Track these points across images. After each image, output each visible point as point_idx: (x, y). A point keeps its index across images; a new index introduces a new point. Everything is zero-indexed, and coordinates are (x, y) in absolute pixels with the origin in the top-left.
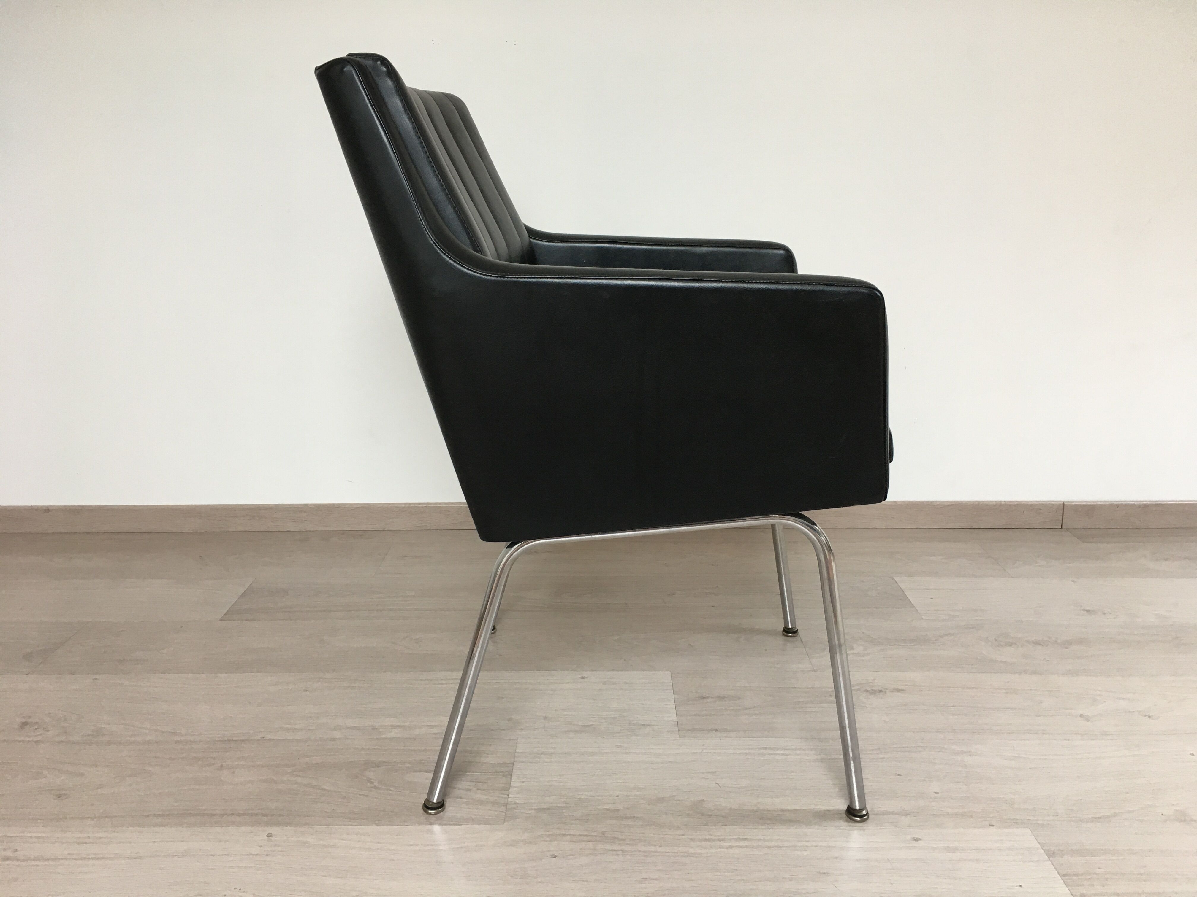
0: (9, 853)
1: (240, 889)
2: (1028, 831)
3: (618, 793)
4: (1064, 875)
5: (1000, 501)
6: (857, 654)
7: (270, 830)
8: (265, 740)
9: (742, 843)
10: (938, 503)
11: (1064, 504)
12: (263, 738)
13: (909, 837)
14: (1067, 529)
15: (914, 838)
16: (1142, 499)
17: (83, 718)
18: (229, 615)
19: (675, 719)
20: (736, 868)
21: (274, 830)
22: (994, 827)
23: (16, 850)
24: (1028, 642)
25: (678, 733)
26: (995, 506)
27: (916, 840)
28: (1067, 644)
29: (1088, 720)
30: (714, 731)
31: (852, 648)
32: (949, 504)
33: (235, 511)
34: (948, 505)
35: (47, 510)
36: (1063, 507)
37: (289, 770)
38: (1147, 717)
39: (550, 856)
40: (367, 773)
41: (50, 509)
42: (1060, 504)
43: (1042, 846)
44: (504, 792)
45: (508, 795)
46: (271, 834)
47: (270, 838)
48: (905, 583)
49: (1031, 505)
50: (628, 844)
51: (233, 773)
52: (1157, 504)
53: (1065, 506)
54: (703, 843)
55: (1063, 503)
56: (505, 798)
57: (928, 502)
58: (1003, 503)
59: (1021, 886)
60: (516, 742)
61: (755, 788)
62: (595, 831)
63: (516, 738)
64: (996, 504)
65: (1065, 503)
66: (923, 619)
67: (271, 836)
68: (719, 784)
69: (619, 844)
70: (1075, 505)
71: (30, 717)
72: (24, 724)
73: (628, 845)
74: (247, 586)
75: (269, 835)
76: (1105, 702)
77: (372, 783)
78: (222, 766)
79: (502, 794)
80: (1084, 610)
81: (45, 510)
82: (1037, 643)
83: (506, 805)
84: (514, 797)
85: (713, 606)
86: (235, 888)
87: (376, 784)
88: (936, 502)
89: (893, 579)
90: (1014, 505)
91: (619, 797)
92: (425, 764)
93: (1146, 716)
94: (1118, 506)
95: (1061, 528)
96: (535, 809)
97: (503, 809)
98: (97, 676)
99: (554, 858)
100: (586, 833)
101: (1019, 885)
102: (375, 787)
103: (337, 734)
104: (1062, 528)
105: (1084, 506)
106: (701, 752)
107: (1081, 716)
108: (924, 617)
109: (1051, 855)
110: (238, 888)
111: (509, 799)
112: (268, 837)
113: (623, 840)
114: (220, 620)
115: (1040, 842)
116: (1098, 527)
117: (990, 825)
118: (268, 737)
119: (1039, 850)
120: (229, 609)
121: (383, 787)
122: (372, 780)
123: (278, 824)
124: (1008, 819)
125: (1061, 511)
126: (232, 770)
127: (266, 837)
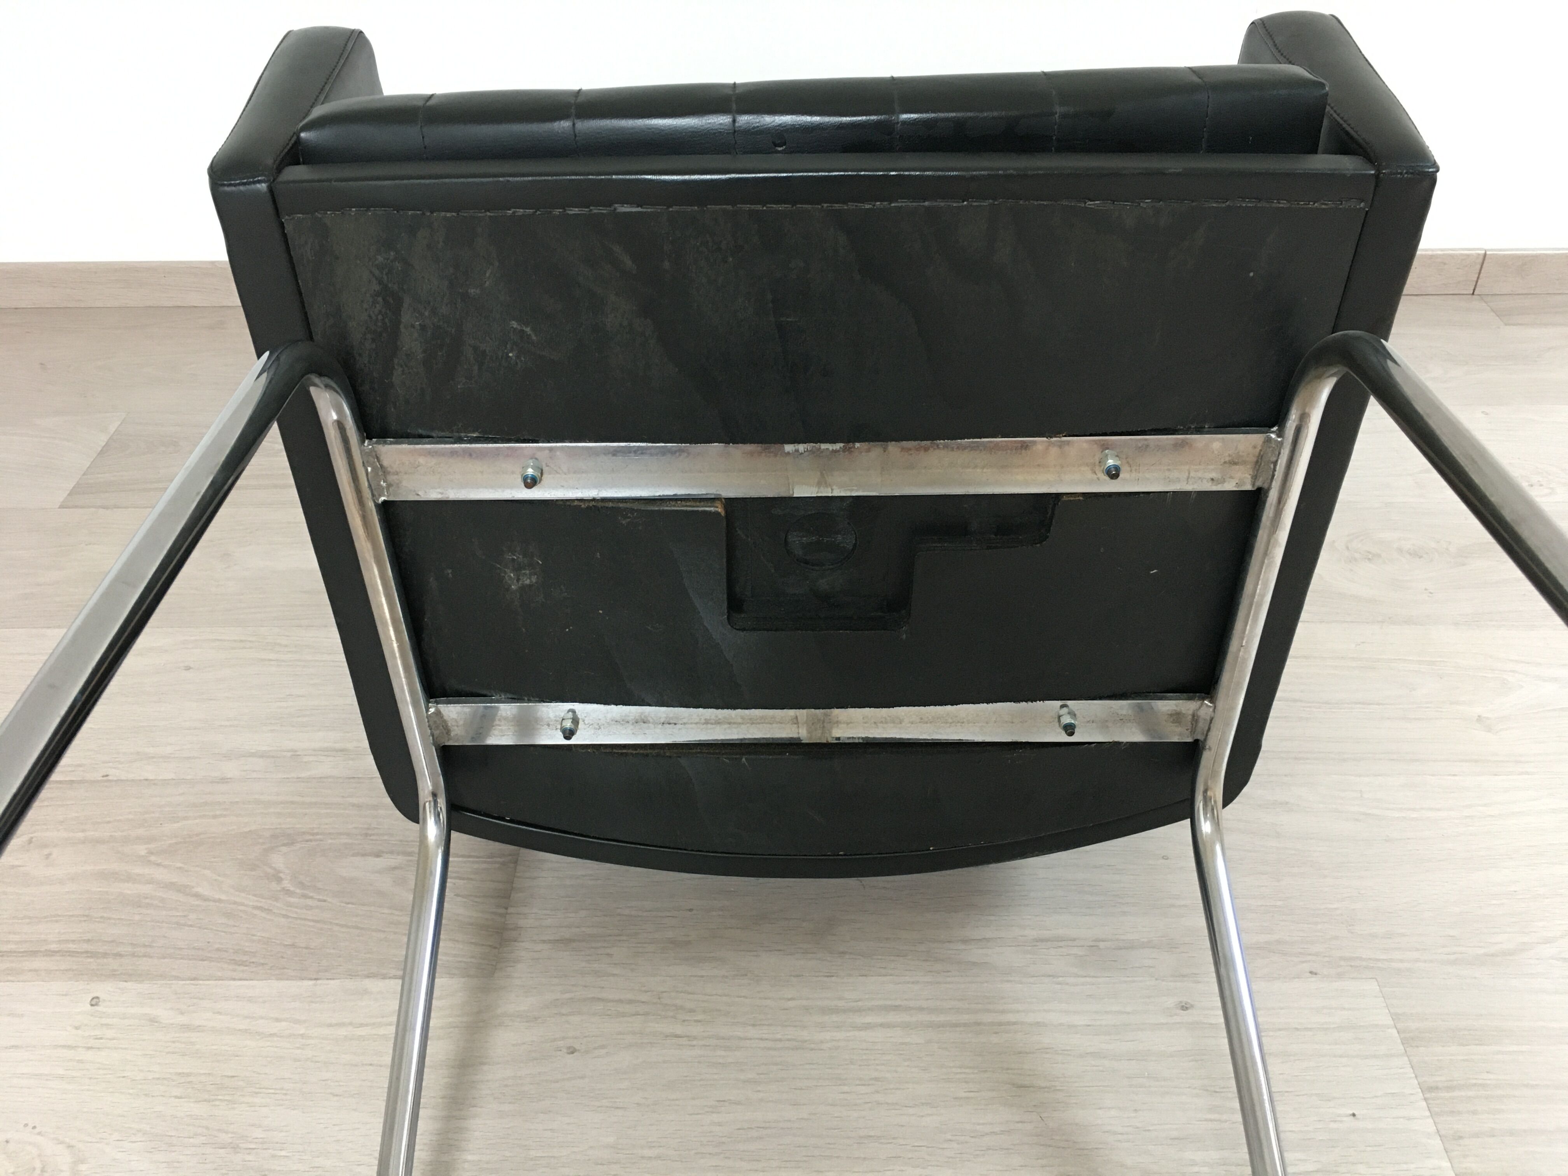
1: (34, 1127)
2: (1374, 986)
4: (1431, 1089)
7: (96, 989)
9: (892, 1017)
12: (107, 776)
13: (1171, 1002)
14: (1483, 298)
15: (1180, 1002)
18: (76, 496)
21: (104, 989)
22: (1318, 976)
24: (1400, 550)
27: (1185, 1008)
28: (1463, 556)
29: (1489, 729)
36: (1484, 257)
37: (142, 849)
39: (565, 1051)
40: (273, 858)
42: (1479, 254)
43: (1396, 1020)
44: (500, 902)
45: (507, 909)
46: (98, 997)
47: (96, 1007)
50: (700, 1021)
51: (48, 856)
53: (1486, 258)
55: (1484, 252)
56: (501, 915)
59: (1354, 1115)
62: (646, 992)
65: (1488, 253)
67: (97, 1003)
69: (684, 1021)
70: (1506, 255)
73: (699, 1024)
74: (112, 429)
75: (95, 1002)
76: (1521, 687)
77: (279, 880)
78: (30, 841)
82: (1416, 554)
83: (501, 931)
84: (516, 914)
86: (26, 1125)
87: (286, 884)
91: (694, 912)
92: (372, 838)
95: (1472, 292)
96: (550, 941)
97: (495, 940)
99: (571, 1055)
100: (630, 996)
101: (1351, 1112)
102: (288, 892)
103: (231, 769)
104: (1473, 294)
105: (1519, 257)
107: (1480, 719)
109: (1408, 1040)
110: (31, 1125)
112: (92, 1005)
113: (692, 1011)
114: (59, 508)
115: (1392, 1011)
116: (1533, 292)
117: (1311, 972)
118: (114, 774)
119: (1390, 1030)
120: (78, 483)
121: (298, 891)
122: (281, 875)
123: (113, 975)
124: (1342, 958)
125: (1479, 267)
126: (46, 851)
127: (89, 1006)
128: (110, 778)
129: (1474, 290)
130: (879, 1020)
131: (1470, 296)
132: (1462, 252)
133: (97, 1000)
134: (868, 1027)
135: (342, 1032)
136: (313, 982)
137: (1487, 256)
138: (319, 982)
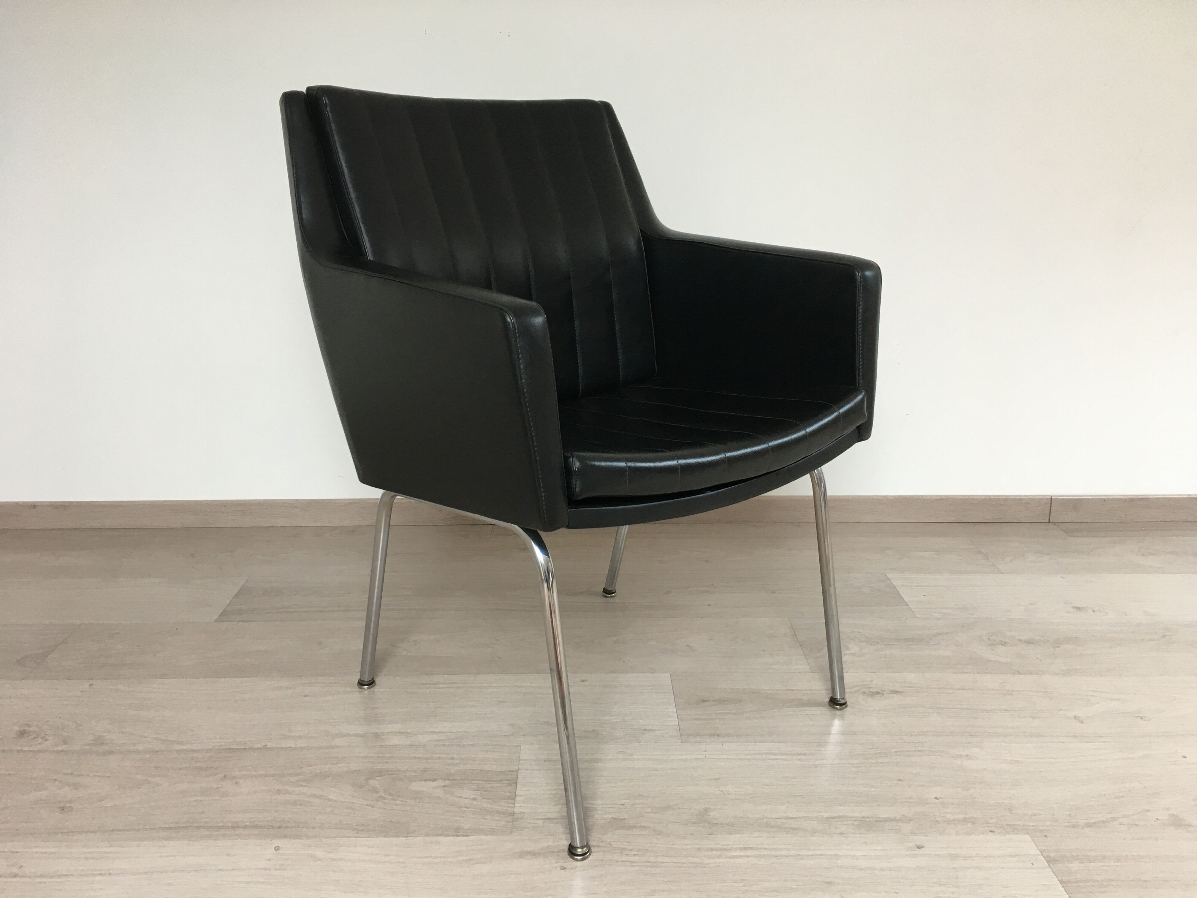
0: (15, 870)
2: (1027, 837)
3: (623, 802)
4: (1066, 882)
5: (989, 496)
6: (853, 654)
7: (277, 842)
8: (266, 748)
9: (748, 853)
10: (928, 497)
11: (1051, 499)
12: (266, 746)
13: (912, 845)
14: (1055, 524)
15: (917, 845)
16: (1128, 493)
17: (81, 726)
18: (224, 615)
19: (677, 723)
20: (743, 878)
21: (281, 843)
22: (995, 833)
23: (21, 867)
24: (1020, 640)
25: (680, 738)
26: (984, 500)
27: (919, 847)
28: (1057, 643)
29: (1082, 722)
30: (716, 736)
31: (847, 648)
32: (938, 498)
33: (225, 506)
34: (939, 500)
35: (33, 506)
36: (1051, 500)
37: (294, 780)
38: (1139, 718)
39: (559, 868)
40: (372, 782)
41: (36, 505)
42: (1048, 498)
43: (1042, 852)
44: (510, 801)
45: (514, 805)
46: (278, 847)
47: (278, 851)
48: (897, 579)
49: (1020, 499)
50: (636, 855)
51: (237, 783)
52: (1143, 498)
53: (1052, 500)
54: (710, 853)
55: (1050, 497)
56: (512, 807)
57: (919, 496)
58: (992, 497)
60: (519, 748)
61: (759, 795)
63: (520, 744)
64: (985, 498)
65: (1053, 497)
66: (916, 617)
67: (278, 849)
68: (724, 792)
69: (627, 855)
70: (1064, 499)
71: (29, 726)
72: (22, 734)
74: (241, 585)
75: (277, 848)
76: (1098, 703)
77: (377, 792)
78: (225, 776)
79: (508, 803)
80: (1074, 607)
81: (31, 505)
82: (1028, 642)
83: (513, 814)
84: (519, 807)
85: (709, 605)
87: (382, 794)
88: (927, 496)
89: (886, 575)
90: (1003, 500)
91: (625, 805)
93: (1137, 717)
94: (1104, 500)
95: (1048, 521)
96: (542, 819)
97: (510, 819)
98: (93, 682)
99: (563, 871)
102: (383, 798)
103: (339, 742)
104: (1049, 522)
105: (1072, 500)
106: (704, 758)
107: (1075, 717)
108: (918, 616)
109: (1051, 861)
111: (515, 808)
112: (275, 850)
113: (631, 850)
114: (215, 622)
115: (1039, 848)
116: (1084, 521)
117: (991, 831)
118: (270, 745)
119: (1039, 857)
120: (224, 610)
121: (389, 797)
122: (377, 790)
123: (285, 836)
124: (1008, 825)
125: (1049, 505)
126: (235, 780)
127: (274, 850)
128: (267, 747)
129: (1049, 520)
130: (743, 854)
131: (1048, 523)
132: (1038, 497)
133: (278, 848)
134: (737, 857)
135: (426, 860)
136: (406, 838)
137: (1053, 499)
138: (408, 838)
